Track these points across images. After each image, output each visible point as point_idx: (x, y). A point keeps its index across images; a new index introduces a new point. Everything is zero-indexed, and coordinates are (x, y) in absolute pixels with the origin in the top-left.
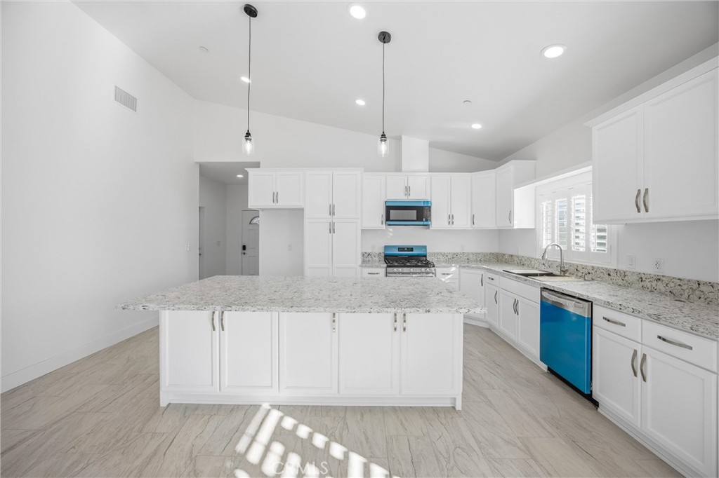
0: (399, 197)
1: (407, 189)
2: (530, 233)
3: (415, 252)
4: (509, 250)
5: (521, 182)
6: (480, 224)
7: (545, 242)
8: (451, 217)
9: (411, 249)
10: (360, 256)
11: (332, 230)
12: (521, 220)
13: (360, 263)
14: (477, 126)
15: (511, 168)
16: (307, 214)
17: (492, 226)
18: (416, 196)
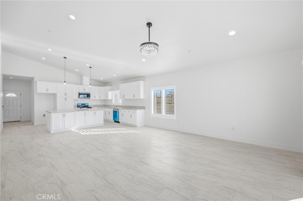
0: (82, 91)
1: (84, 90)
2: (111, 100)
3: (86, 105)
4: (107, 104)
5: (110, 90)
6: (101, 98)
7: (114, 102)
8: (95, 97)
9: (85, 104)
10: (73, 106)
11: (66, 99)
12: (109, 98)
13: (73, 108)
14: (102, 79)
15: (108, 87)
16: (58, 95)
17: (104, 99)
18: (87, 91)
